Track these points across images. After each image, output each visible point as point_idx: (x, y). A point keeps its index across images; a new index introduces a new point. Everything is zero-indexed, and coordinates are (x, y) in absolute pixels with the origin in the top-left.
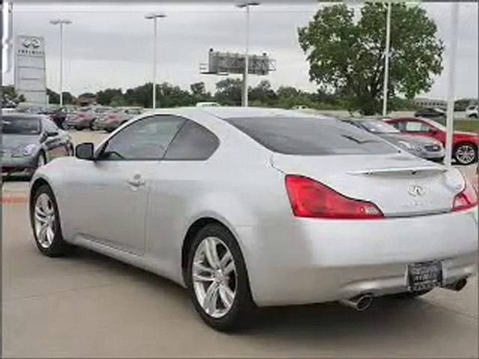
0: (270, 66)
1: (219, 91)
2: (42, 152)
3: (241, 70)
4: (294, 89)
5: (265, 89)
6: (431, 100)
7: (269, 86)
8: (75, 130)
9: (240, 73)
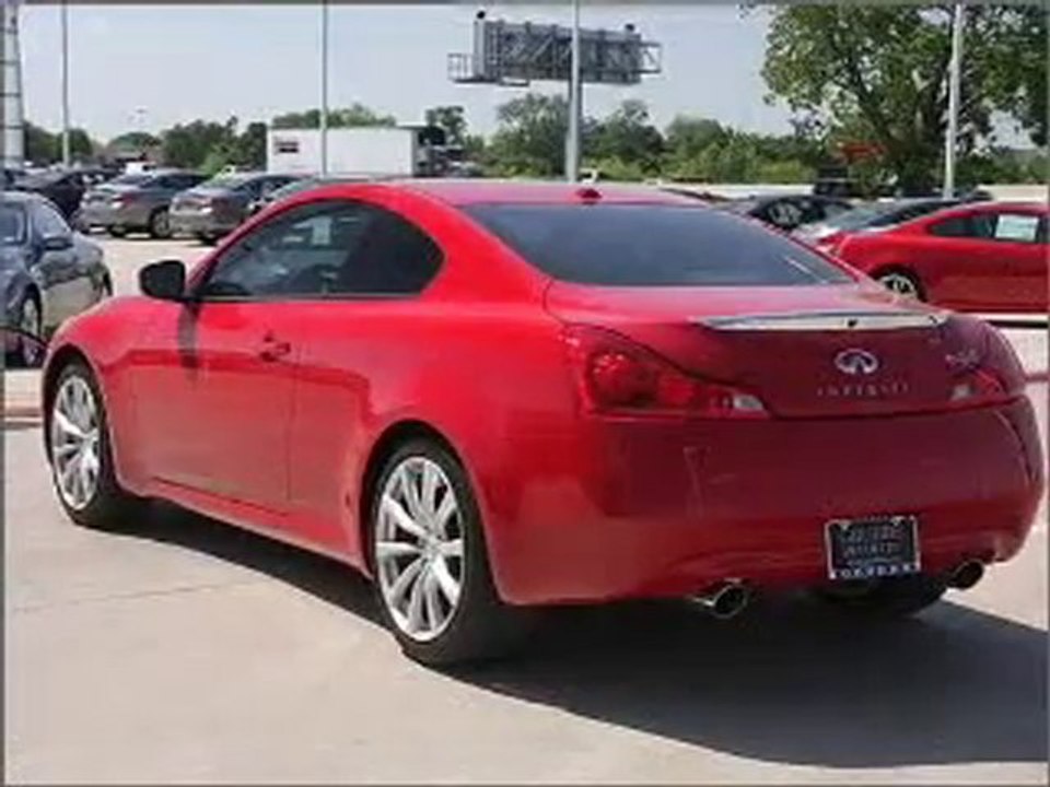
0: (646, 59)
2: (32, 293)
3: (562, 72)
5: (634, 124)
8: (108, 236)
9: (560, 77)
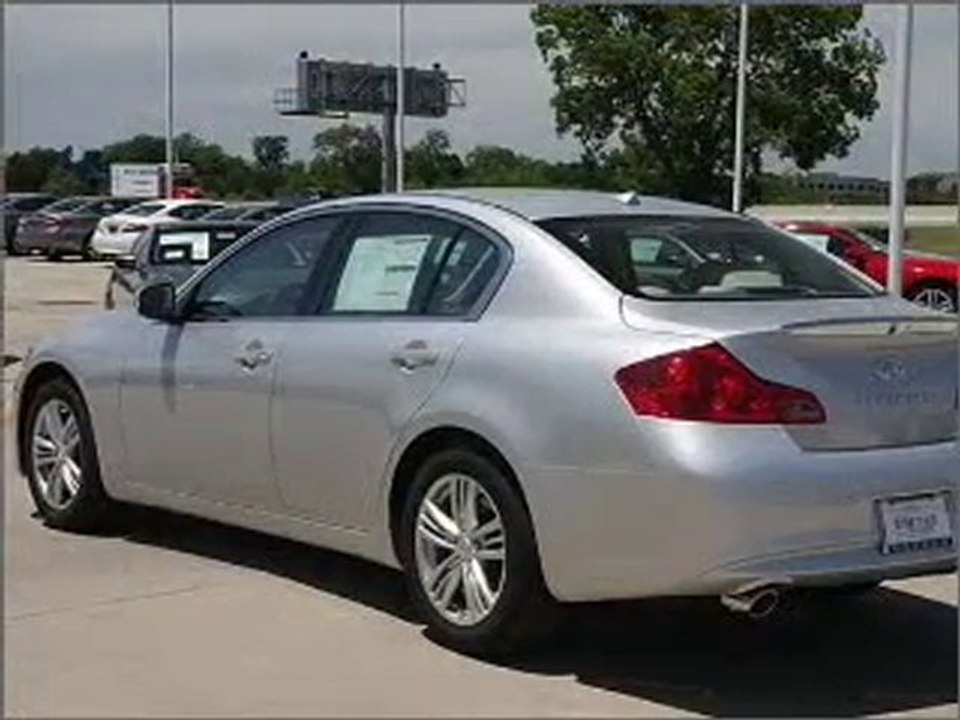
1: (319, 156)
4: (510, 154)
6: (845, 179)
7: (446, 144)
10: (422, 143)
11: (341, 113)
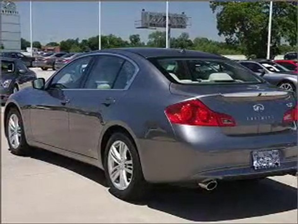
0: (187, 22)
1: (150, 41)
4: (207, 39)
5: (185, 39)
7: (188, 37)
10: (180, 36)
11: (154, 28)
